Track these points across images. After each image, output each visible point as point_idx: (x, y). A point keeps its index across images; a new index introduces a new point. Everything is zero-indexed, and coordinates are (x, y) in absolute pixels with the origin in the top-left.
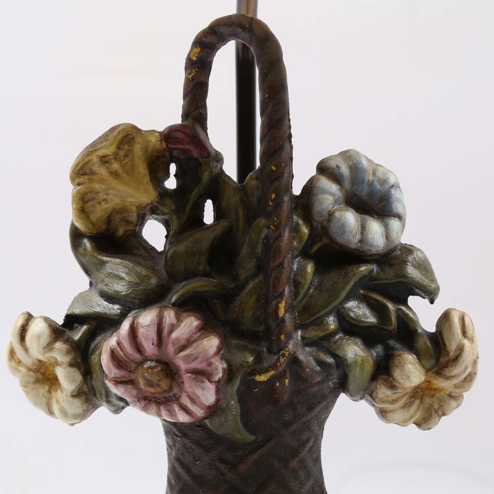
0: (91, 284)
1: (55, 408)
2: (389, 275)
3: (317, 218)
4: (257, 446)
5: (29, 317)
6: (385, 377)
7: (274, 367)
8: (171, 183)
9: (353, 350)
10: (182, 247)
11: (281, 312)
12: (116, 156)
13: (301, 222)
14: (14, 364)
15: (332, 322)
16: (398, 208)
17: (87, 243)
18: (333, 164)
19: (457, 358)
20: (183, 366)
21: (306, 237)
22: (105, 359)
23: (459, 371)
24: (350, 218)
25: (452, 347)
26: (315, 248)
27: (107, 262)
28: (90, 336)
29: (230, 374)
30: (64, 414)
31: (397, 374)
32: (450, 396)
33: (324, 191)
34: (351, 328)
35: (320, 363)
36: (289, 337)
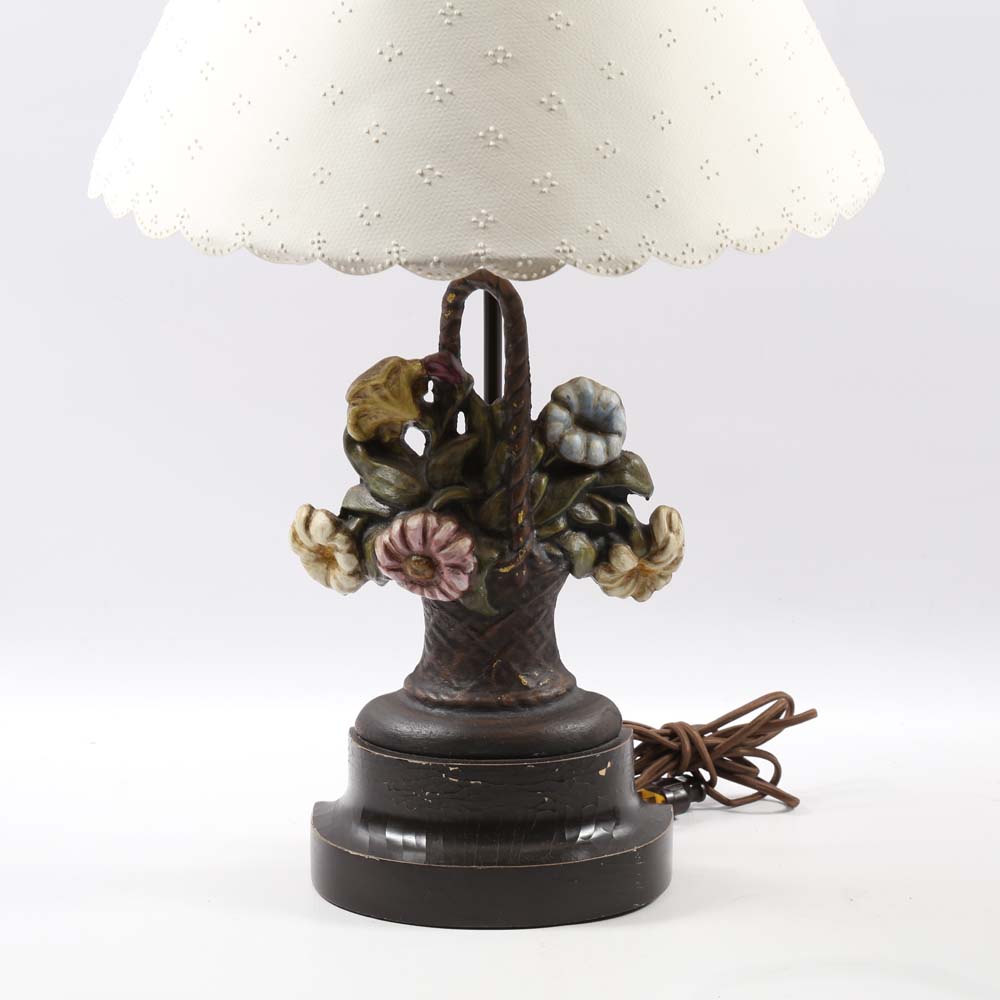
0: (361, 480)
1: (333, 582)
2: (609, 483)
3: (550, 440)
4: (500, 618)
5: (311, 509)
6: (605, 563)
7: (513, 562)
8: (429, 397)
9: (579, 543)
10: (441, 460)
11: (521, 520)
12: (385, 384)
13: (537, 443)
14: (297, 545)
15: (562, 524)
16: (618, 426)
17: (359, 448)
18: (564, 394)
19: (663, 549)
20: (443, 561)
21: (541, 456)
22: (379, 552)
23: (666, 558)
24: (577, 439)
25: (660, 540)
26: (550, 461)
27: (378, 468)
28: (363, 527)
29: (480, 566)
30: (341, 588)
31: (614, 562)
32: (661, 576)
33: (556, 419)
34: (577, 525)
35: (551, 556)
36: (526, 538)
